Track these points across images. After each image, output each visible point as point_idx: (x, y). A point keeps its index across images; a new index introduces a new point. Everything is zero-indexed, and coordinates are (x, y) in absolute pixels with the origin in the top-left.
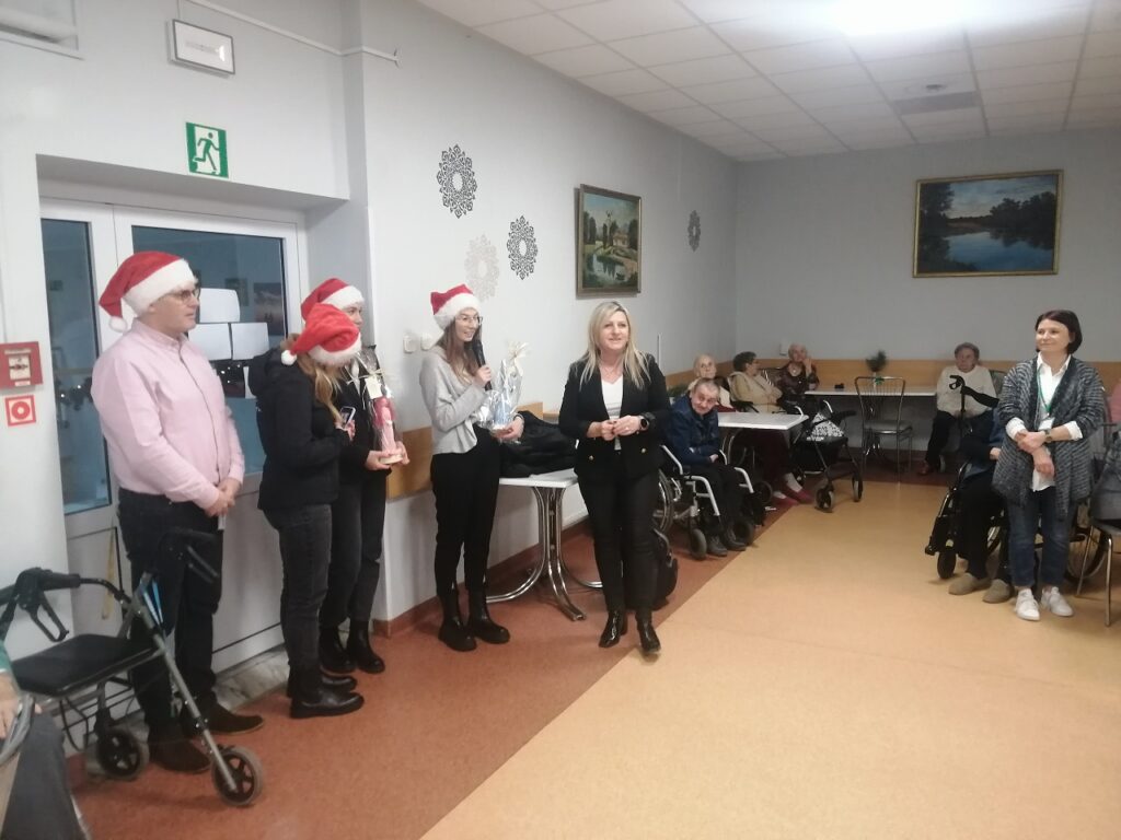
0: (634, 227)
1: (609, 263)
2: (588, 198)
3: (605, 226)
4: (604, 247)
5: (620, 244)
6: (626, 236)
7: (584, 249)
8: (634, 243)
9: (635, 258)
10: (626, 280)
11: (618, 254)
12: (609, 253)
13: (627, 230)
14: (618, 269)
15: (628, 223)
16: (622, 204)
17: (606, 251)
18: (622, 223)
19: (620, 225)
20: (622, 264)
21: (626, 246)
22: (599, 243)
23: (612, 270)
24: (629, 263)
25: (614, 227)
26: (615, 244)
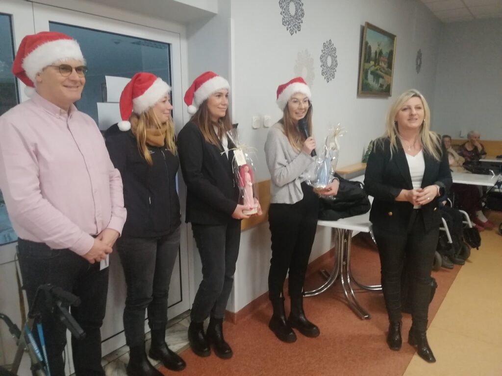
0: (391, 54)
1: (377, 76)
2: (369, 33)
3: (376, 53)
4: (375, 65)
5: (383, 64)
6: (386, 60)
7: (364, 65)
8: (390, 65)
9: (389, 74)
10: (384, 88)
11: (381, 71)
12: (377, 70)
13: (387, 56)
14: (381, 81)
15: (388, 52)
16: (386, 39)
17: (376, 68)
18: (385, 51)
19: (384, 52)
20: (383, 78)
21: (385, 66)
22: (372, 63)
23: (378, 82)
24: (386, 77)
25: (381, 53)
26: (380, 64)
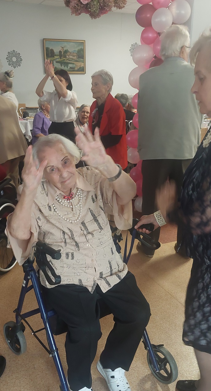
0: (81, 50)
1: (64, 63)
3: (60, 52)
4: (61, 58)
5: (72, 57)
6: (76, 54)
8: (81, 57)
9: (84, 62)
10: (76, 69)
11: (70, 60)
12: (64, 60)
13: (76, 52)
14: (70, 65)
15: (77, 50)
16: (72, 44)
17: (62, 59)
18: (73, 50)
19: (71, 50)
20: (73, 64)
21: (75, 57)
22: (57, 57)
23: (66, 66)
24: (77, 63)
25: (66, 52)
26: (67, 57)
